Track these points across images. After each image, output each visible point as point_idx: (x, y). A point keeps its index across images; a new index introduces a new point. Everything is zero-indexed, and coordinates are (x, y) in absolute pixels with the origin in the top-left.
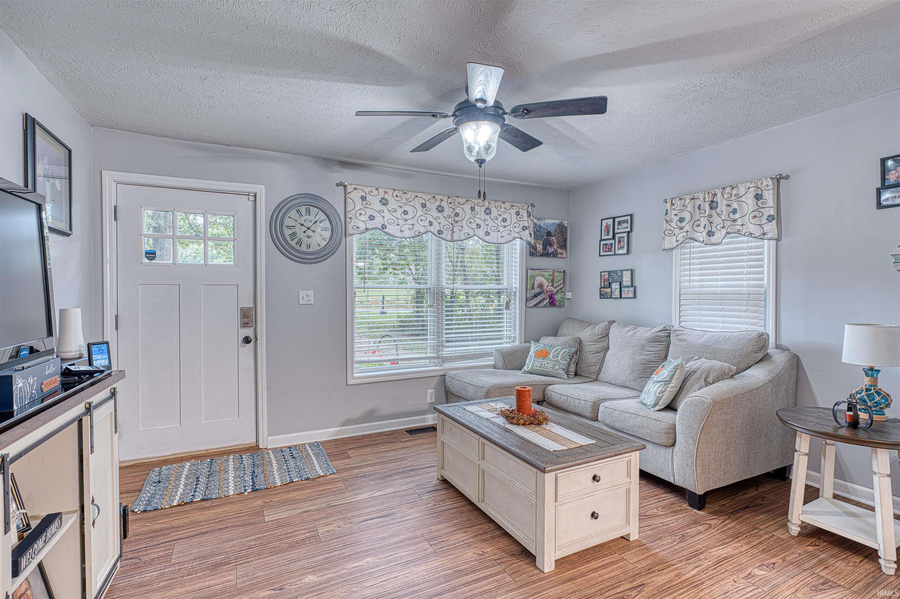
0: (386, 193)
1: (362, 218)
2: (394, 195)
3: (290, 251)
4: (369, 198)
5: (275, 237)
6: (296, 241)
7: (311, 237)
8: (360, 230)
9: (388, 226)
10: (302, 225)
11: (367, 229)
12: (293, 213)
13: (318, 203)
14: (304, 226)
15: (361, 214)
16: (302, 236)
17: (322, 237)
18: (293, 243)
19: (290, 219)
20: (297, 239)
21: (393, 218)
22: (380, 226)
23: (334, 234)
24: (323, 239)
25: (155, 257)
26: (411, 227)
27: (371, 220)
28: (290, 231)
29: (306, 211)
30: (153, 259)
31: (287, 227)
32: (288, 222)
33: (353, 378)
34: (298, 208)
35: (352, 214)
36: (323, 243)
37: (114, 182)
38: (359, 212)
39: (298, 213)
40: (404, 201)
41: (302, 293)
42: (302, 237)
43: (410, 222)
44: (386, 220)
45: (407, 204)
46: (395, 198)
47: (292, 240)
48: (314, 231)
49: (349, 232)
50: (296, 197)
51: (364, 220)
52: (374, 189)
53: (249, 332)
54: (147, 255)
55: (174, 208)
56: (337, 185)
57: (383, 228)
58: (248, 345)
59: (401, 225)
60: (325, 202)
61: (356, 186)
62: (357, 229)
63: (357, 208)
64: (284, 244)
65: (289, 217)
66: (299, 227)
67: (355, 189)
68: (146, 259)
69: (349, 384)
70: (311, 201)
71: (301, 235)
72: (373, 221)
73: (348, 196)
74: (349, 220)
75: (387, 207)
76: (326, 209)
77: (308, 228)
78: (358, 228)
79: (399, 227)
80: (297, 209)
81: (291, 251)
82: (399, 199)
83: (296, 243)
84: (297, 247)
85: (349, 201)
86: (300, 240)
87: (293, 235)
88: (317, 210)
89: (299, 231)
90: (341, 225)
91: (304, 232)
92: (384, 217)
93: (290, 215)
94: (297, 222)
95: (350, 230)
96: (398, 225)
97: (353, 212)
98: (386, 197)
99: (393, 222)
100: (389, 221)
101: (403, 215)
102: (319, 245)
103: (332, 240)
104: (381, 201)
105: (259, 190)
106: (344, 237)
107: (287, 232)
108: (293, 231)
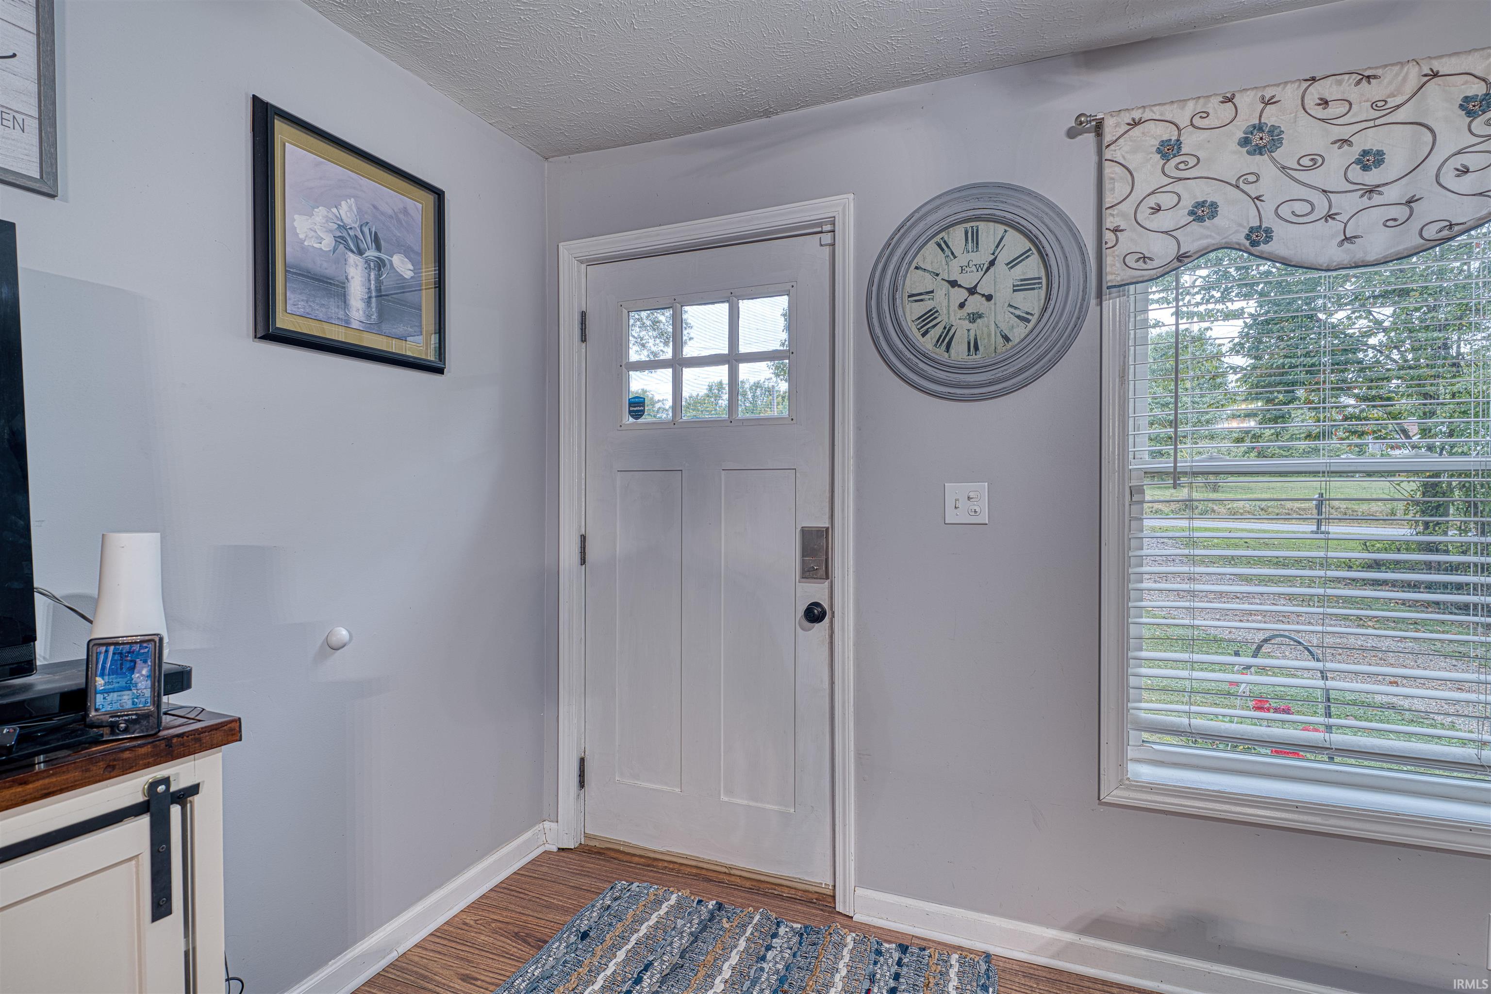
0: (1268, 102)
1: (1165, 221)
2: (1311, 100)
3: (916, 365)
4: (1191, 142)
5: (878, 330)
6: (935, 333)
7: (980, 316)
8: (1155, 264)
9: (1280, 230)
10: (954, 284)
11: (1182, 258)
12: (931, 256)
13: (1001, 206)
14: (960, 286)
15: (1157, 209)
16: (952, 318)
17: (1018, 312)
18: (927, 343)
19: (919, 272)
20: (939, 328)
21: (1304, 193)
22: (1240, 238)
23: (1054, 297)
24: (1018, 317)
25: (643, 411)
26: (1401, 213)
27: (1200, 219)
28: (919, 309)
29: (967, 239)
30: (639, 418)
31: (909, 296)
32: (916, 282)
33: (1123, 782)
34: (941, 236)
35: (1124, 215)
36: (1019, 332)
37: (582, 262)
38: (1152, 201)
39: (942, 250)
40: (1361, 111)
41: (954, 490)
42: (954, 320)
43: (1392, 193)
44: (1267, 209)
45: (1378, 122)
46: (1320, 113)
47: (923, 335)
48: (989, 298)
49: (1109, 277)
50: (938, 202)
51: (1168, 225)
52: (1213, 105)
53: (816, 592)
54: (632, 409)
55: (673, 297)
56: (1072, 134)
57: (1254, 244)
58: (817, 625)
59: (1344, 218)
60: (1027, 198)
61: (1137, 115)
62: (1141, 264)
63: (1141, 190)
64: (901, 346)
65: (917, 268)
66: (944, 292)
67: (1135, 123)
68: (631, 419)
69: (1108, 799)
70: (980, 204)
71: (952, 313)
72: (1208, 223)
73: (1108, 154)
74: (1109, 236)
75: (1274, 160)
76: (1030, 218)
77: (972, 291)
78: (1144, 258)
79: (1335, 226)
80: (938, 238)
81: (921, 365)
82: (1335, 110)
83: (935, 340)
84: (940, 354)
85: (1109, 170)
86: (948, 329)
87: (928, 319)
88: (1001, 228)
89: (945, 303)
90: (1084, 262)
91: (962, 306)
92: (1257, 198)
93: (918, 260)
94: (939, 278)
95: (1114, 272)
96: (1329, 217)
97: (1128, 207)
98: (1271, 117)
99: (1301, 208)
100: (1285, 211)
101: (1356, 173)
102: (1007, 339)
103: (1047, 315)
104: (1245, 142)
105: (840, 209)
106: (1093, 302)
107: (912, 312)
108: (927, 305)
